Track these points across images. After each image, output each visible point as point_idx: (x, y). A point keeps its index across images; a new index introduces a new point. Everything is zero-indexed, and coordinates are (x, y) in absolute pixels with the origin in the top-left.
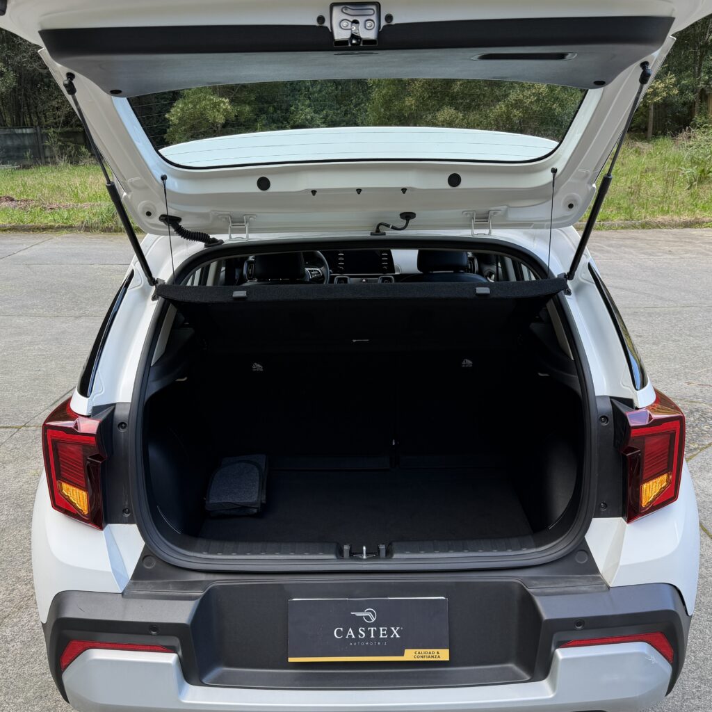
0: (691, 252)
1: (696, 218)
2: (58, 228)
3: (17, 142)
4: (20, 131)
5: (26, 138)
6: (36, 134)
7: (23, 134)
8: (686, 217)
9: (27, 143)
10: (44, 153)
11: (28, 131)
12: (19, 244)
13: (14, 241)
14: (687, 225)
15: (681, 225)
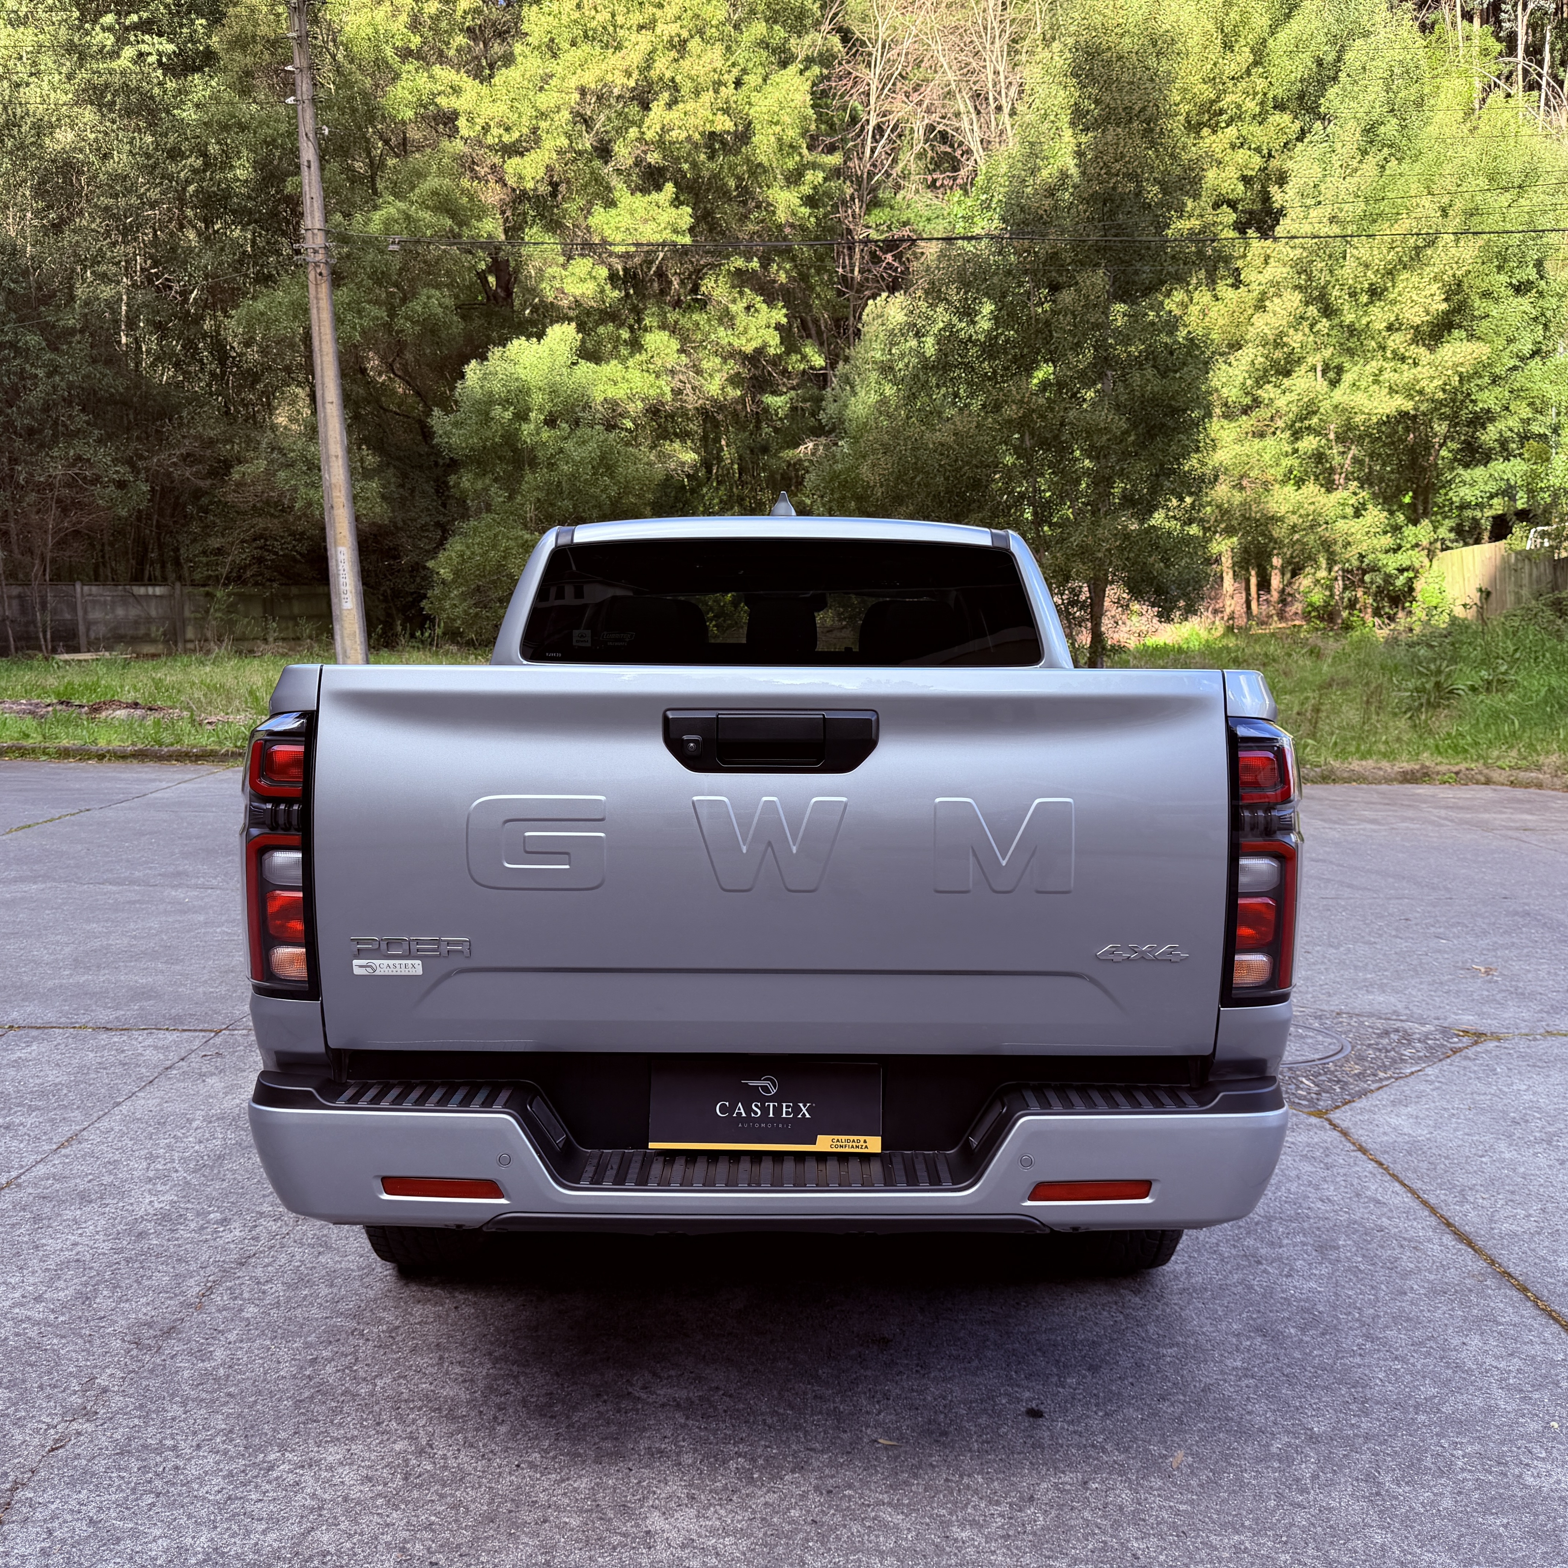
0: (1412, 820)
1: (1423, 766)
2: (226, 755)
3: (134, 612)
4: (141, 591)
5: (153, 603)
6: (171, 596)
7: (147, 596)
8: (1405, 765)
9: (153, 613)
10: (184, 632)
11: (158, 591)
12: (154, 780)
13: (144, 776)
14: (1408, 778)
15: (1396, 779)
